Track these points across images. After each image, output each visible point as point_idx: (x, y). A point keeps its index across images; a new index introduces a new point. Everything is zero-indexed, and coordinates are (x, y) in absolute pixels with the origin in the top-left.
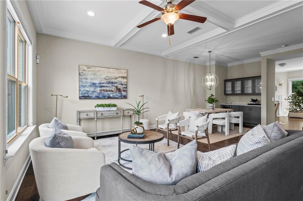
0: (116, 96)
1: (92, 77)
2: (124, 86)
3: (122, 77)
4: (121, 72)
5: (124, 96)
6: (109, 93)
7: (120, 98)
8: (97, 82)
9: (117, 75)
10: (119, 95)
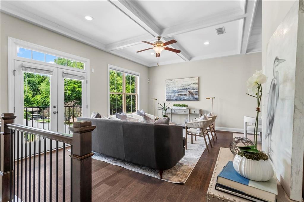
0: (189, 99)
1: (173, 86)
2: (196, 90)
3: (194, 83)
4: (193, 80)
5: (196, 99)
6: (184, 96)
7: (193, 100)
8: (176, 89)
9: (190, 83)
10: (192, 98)
